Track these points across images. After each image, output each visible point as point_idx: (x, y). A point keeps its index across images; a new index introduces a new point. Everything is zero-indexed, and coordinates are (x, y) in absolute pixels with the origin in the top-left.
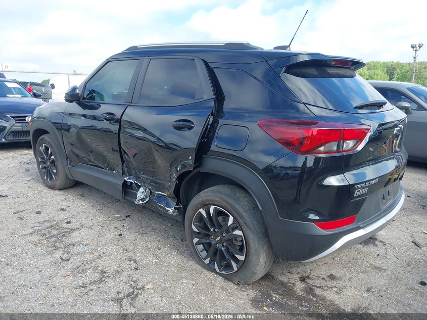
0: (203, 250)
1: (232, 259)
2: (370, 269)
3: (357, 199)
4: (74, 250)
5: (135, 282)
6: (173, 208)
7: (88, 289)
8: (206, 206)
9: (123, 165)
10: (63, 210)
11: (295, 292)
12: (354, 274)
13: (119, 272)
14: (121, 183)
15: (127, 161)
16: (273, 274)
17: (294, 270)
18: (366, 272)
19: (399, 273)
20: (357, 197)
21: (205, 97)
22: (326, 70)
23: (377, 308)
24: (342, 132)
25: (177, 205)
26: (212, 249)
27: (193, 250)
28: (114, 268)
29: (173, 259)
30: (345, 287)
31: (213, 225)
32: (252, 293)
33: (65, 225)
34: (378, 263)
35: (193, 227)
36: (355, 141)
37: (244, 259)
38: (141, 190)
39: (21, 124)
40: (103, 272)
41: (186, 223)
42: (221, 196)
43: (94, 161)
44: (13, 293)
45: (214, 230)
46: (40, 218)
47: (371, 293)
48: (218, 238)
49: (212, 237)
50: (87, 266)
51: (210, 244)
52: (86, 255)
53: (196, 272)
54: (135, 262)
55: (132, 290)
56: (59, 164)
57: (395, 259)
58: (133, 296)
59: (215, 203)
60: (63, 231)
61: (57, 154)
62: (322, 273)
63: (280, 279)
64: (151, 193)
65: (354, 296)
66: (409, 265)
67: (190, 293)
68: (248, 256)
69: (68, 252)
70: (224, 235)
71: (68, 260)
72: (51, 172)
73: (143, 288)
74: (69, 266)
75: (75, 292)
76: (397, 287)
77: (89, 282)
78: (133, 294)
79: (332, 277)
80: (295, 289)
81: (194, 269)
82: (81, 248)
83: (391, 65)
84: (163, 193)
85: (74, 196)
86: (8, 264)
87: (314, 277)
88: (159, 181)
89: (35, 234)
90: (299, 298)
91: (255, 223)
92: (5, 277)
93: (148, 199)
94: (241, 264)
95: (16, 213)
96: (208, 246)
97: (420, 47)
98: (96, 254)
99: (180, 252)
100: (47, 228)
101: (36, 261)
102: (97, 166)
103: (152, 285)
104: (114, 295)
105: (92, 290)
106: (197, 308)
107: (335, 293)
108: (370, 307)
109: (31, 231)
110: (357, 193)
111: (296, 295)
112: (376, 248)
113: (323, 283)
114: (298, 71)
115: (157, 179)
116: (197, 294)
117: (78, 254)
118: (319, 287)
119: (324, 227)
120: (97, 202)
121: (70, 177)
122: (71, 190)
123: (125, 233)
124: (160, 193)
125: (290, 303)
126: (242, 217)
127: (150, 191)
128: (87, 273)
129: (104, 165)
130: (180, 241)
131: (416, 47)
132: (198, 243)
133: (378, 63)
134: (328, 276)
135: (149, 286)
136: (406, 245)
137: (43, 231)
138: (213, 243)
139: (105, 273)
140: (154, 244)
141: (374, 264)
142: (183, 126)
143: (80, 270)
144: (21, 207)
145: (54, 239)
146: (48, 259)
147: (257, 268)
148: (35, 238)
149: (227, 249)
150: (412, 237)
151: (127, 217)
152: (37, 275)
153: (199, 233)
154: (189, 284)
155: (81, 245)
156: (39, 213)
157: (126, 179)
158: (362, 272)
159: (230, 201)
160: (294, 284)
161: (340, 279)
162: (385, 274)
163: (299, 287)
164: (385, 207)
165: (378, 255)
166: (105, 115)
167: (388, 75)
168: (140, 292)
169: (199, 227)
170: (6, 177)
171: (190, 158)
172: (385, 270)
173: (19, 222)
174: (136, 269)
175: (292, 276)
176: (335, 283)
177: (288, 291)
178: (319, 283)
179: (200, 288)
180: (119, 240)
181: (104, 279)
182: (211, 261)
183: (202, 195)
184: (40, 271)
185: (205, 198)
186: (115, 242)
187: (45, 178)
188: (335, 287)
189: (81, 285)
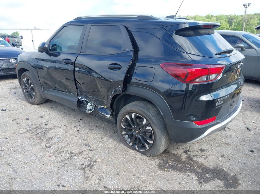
0: (128, 138)
1: (146, 142)
2: (222, 144)
3: (217, 107)
4: (53, 141)
5: (91, 158)
6: (110, 115)
7: (64, 163)
8: (130, 113)
9: (77, 90)
10: (41, 117)
11: (182, 159)
12: (214, 148)
13: (81, 153)
14: (76, 100)
15: (80, 88)
16: (169, 150)
17: (180, 147)
18: (220, 146)
19: (239, 146)
20: (217, 106)
21: (127, 50)
22: (198, 32)
23: (227, 166)
24: (209, 70)
25: (112, 113)
26: (134, 137)
27: (122, 138)
28: (77, 150)
29: (111, 144)
30: (209, 155)
31: (134, 124)
32: (158, 161)
33: (45, 127)
34: (227, 141)
35: (122, 125)
36: (216, 74)
37: (152, 143)
38: (89, 104)
39: (7, 64)
40: (71, 153)
41: (118, 123)
42: (138, 108)
43: (58, 88)
44: (21, 167)
45: (135, 127)
46: (29, 123)
47: (224, 158)
48: (137, 132)
49: (134, 131)
50: (62, 150)
51: (132, 135)
52: (60, 144)
53: (125, 151)
54: (89, 146)
55: (90, 163)
56: (36, 89)
57: (236, 138)
58: (91, 166)
59: (135, 112)
60: (44, 130)
61: (35, 84)
62: (196, 148)
63: (173, 152)
64: (95, 106)
65: (215, 160)
66: (244, 141)
67: (123, 163)
68: (155, 141)
69: (49, 143)
70: (140, 129)
71: (50, 147)
72: (31, 94)
73: (95, 161)
74: (51, 150)
75: (57, 165)
76: (238, 154)
77: (64, 159)
78: (90, 165)
79: (202, 150)
80: (182, 158)
81: (124, 149)
82: (56, 140)
83: (231, 17)
84: (103, 107)
85: (46, 108)
86: (15, 151)
87: (192, 150)
88: (101, 100)
89: (28, 132)
90: (184, 163)
91: (159, 122)
92: (15, 159)
93: (93, 110)
94: (151, 145)
95: (14, 120)
96: (131, 136)
97: (249, 5)
98: (66, 143)
99: (114, 139)
100: (34, 129)
101: (31, 148)
102: (61, 91)
103: (101, 159)
104: (80, 166)
105: (67, 164)
106: (127, 171)
107: (204, 159)
108: (223, 166)
109: (25, 131)
110: (217, 104)
111: (182, 161)
112: (225, 132)
113: (197, 154)
114: (183, 33)
115: (99, 98)
116: (127, 163)
117: (55, 143)
118: (195, 156)
119: (199, 124)
120: (61, 111)
121: (44, 97)
122: (44, 105)
123: (81, 130)
124: (101, 106)
125: (179, 166)
126: (151, 119)
127: (94, 105)
128: (62, 154)
129: (65, 90)
130: (113, 133)
131: (246, 5)
132: (125, 134)
133: (223, 16)
134: (200, 150)
135: (99, 160)
136: (242, 130)
137: (32, 131)
138: (134, 134)
139: (73, 153)
140: (99, 135)
141: (225, 141)
142: (114, 67)
143: (58, 152)
144: (16, 117)
145: (39, 135)
146: (38, 147)
147: (160, 147)
148: (28, 135)
149: (143, 137)
150: (245, 124)
151: (80, 120)
152: (34, 157)
153: (126, 129)
154: (121, 157)
155: (56, 138)
156: (27, 119)
157: (79, 98)
158: (218, 146)
159: (144, 110)
160: (181, 155)
161: (206, 151)
162: (231, 147)
163: (184, 157)
164: (232, 110)
165: (227, 136)
166: (64, 60)
167: (229, 23)
168: (94, 163)
169: (126, 125)
170: (3, 97)
171: (120, 86)
172: (231, 145)
173: (17, 125)
174: (90, 150)
175: (179, 150)
176: (203, 153)
177: (177, 159)
178: (194, 153)
179: (128, 160)
180: (78, 134)
181: (72, 157)
182: (133, 144)
183: (127, 107)
184: (35, 154)
185: (129, 109)
186: (76, 135)
187: (28, 98)
188: (203, 155)
189: (60, 161)
